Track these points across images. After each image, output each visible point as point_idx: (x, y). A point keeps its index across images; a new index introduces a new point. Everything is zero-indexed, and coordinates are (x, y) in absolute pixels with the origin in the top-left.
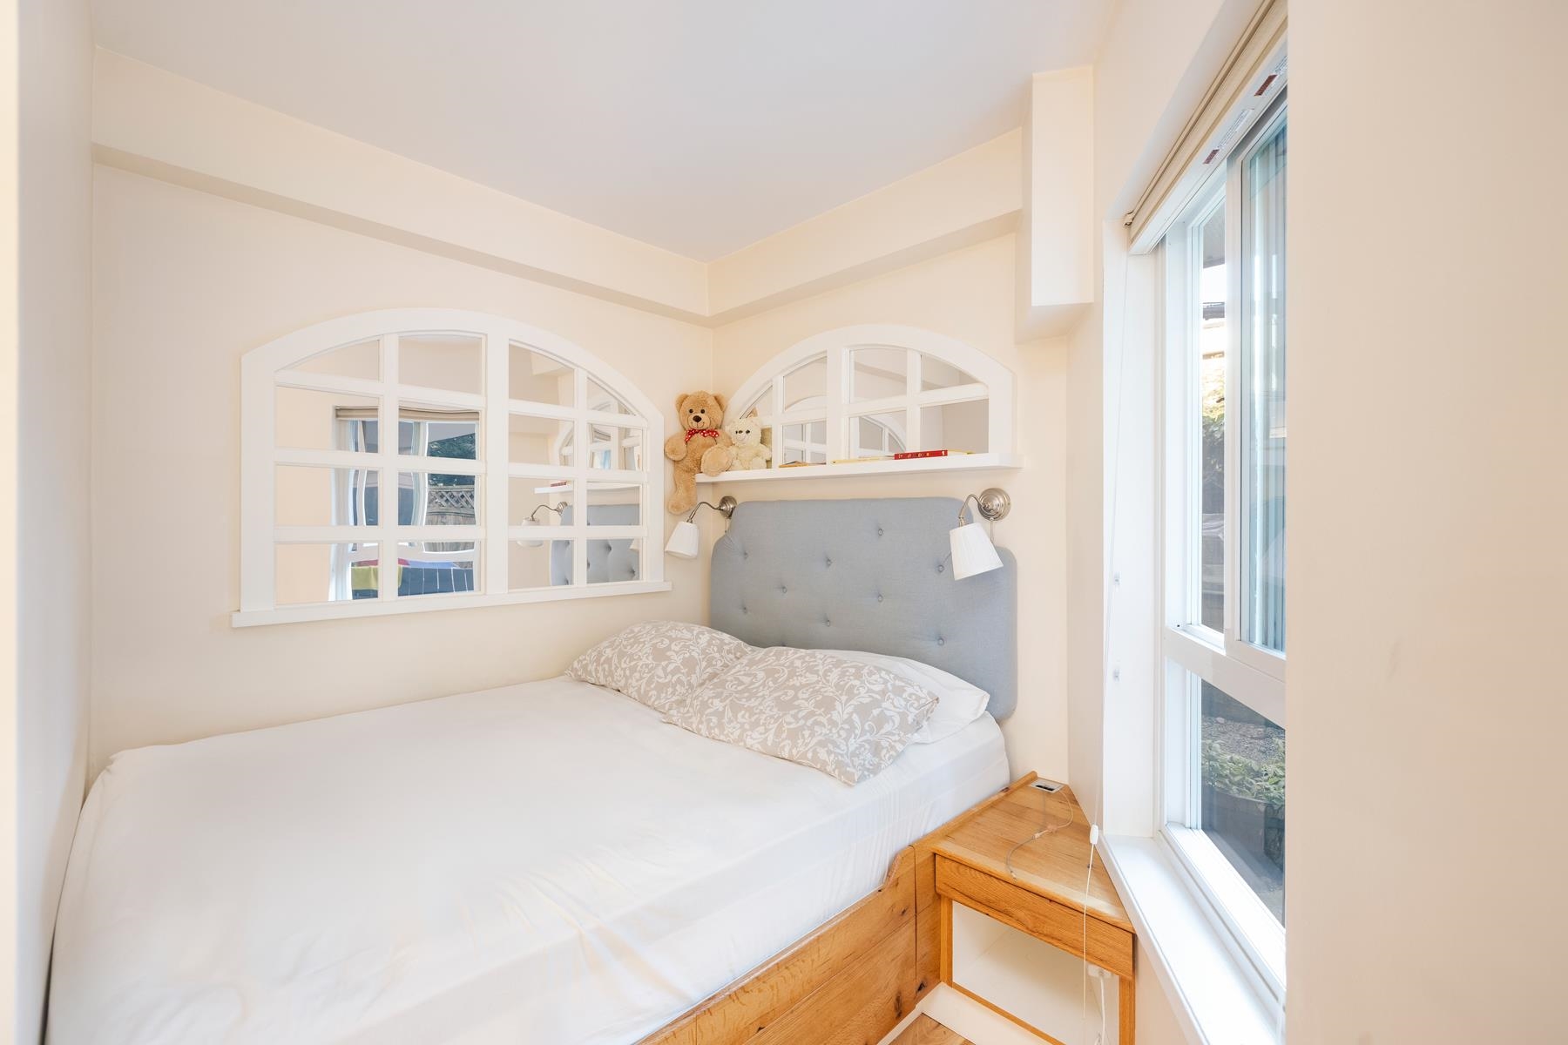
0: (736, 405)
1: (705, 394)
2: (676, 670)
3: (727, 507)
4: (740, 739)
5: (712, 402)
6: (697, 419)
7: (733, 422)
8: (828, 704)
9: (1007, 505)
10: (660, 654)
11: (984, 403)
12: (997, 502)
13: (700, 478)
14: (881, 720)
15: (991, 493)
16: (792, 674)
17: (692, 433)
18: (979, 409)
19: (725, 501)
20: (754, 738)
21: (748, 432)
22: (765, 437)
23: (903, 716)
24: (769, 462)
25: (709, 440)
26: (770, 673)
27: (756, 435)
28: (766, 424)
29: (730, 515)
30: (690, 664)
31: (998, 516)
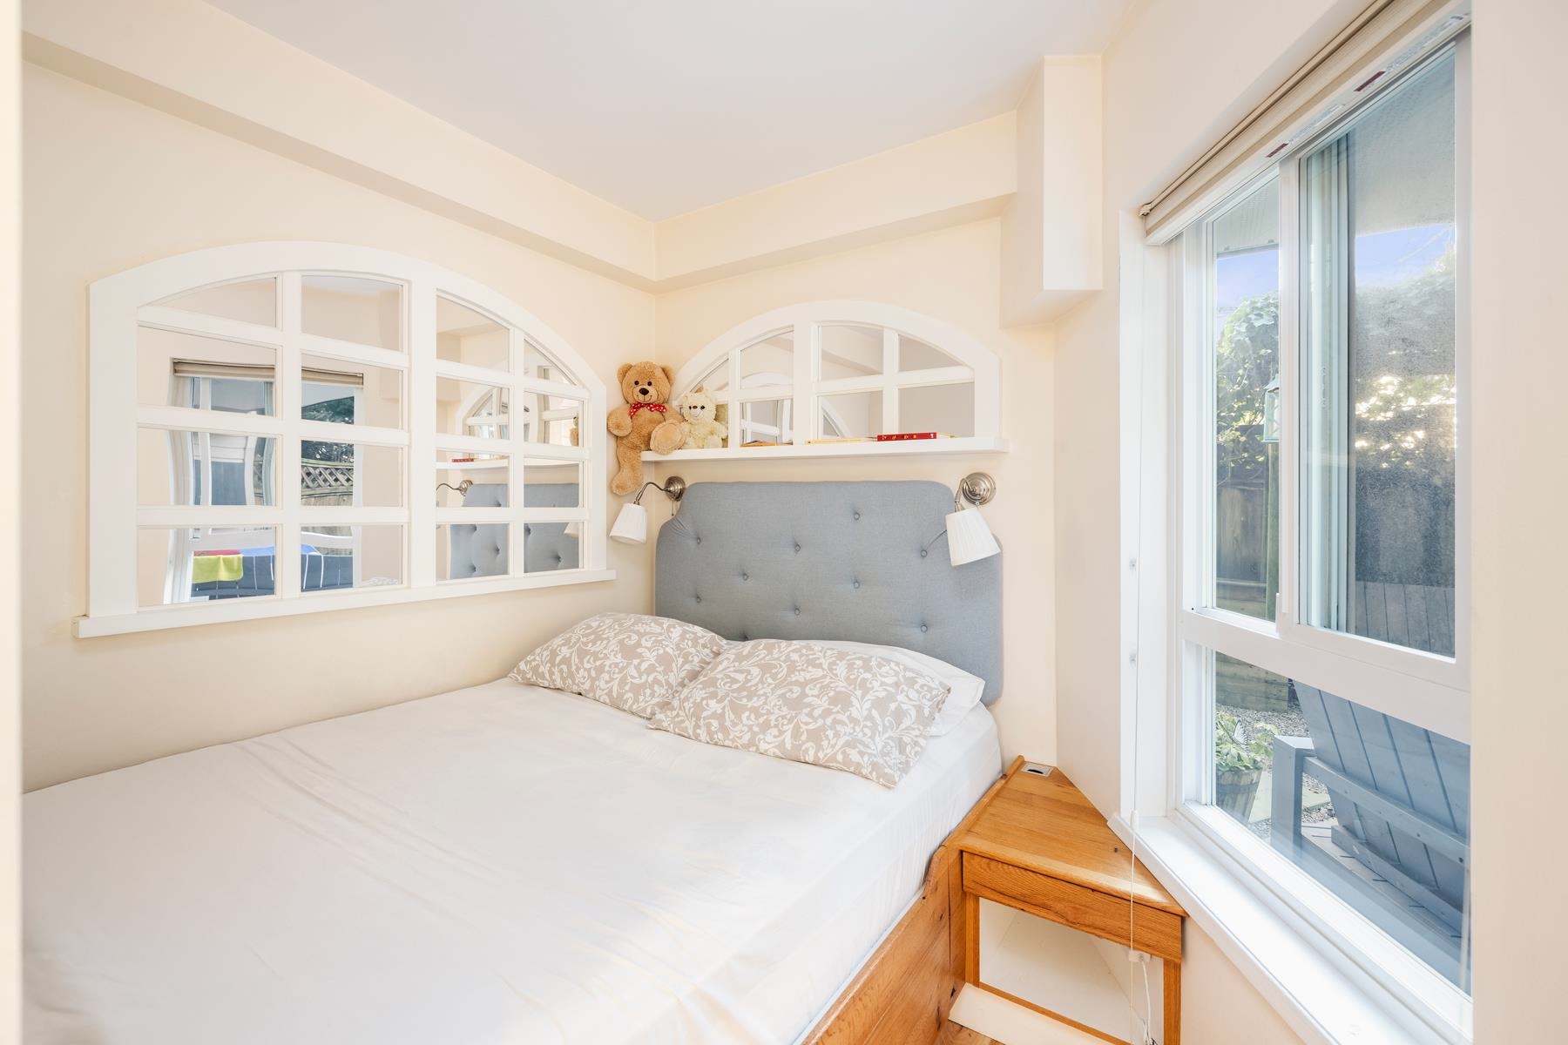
0: (685, 377)
1: (651, 365)
2: (651, 669)
3: (674, 489)
4: (751, 743)
5: (659, 374)
6: (644, 392)
7: (681, 395)
8: (843, 701)
9: (993, 490)
10: (629, 652)
11: (970, 385)
12: (983, 486)
13: (647, 456)
14: (899, 715)
15: (975, 477)
16: (792, 668)
17: (637, 406)
18: (964, 392)
19: (671, 481)
20: (768, 742)
21: (703, 408)
22: (720, 414)
23: (919, 709)
24: (725, 441)
25: (656, 415)
26: (766, 668)
27: (710, 412)
28: (721, 401)
29: (678, 496)
30: (665, 660)
31: (983, 501)
